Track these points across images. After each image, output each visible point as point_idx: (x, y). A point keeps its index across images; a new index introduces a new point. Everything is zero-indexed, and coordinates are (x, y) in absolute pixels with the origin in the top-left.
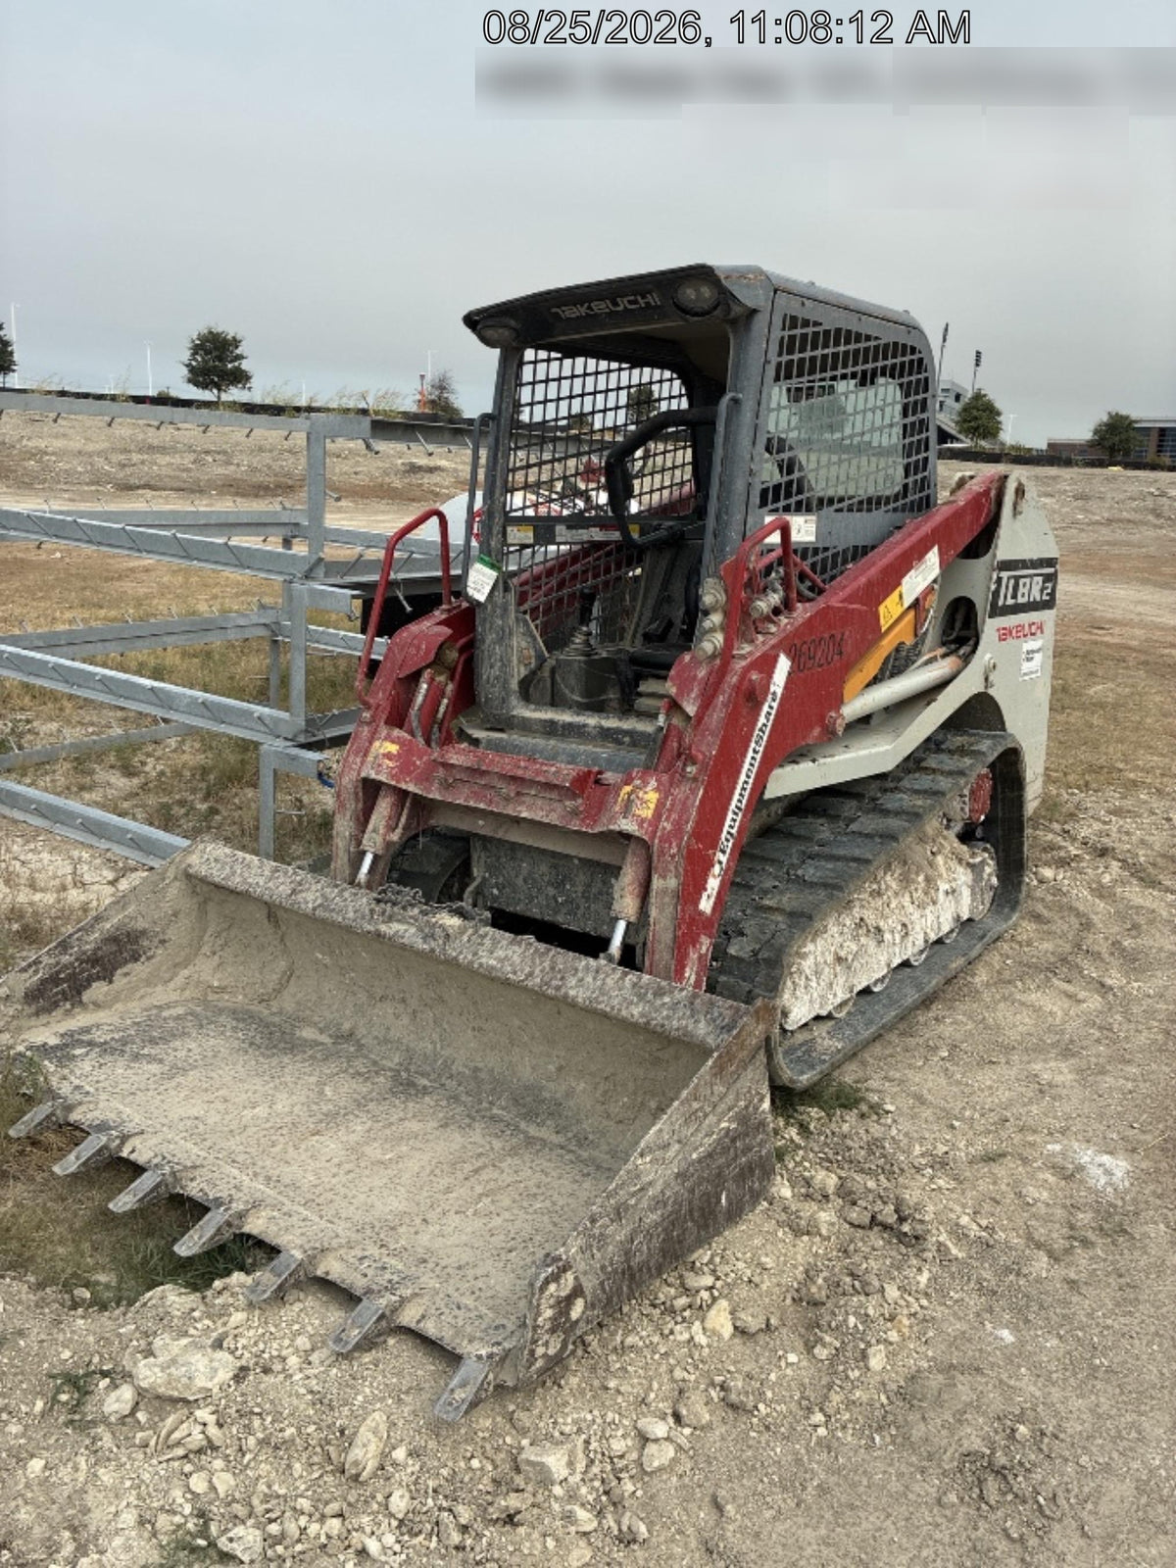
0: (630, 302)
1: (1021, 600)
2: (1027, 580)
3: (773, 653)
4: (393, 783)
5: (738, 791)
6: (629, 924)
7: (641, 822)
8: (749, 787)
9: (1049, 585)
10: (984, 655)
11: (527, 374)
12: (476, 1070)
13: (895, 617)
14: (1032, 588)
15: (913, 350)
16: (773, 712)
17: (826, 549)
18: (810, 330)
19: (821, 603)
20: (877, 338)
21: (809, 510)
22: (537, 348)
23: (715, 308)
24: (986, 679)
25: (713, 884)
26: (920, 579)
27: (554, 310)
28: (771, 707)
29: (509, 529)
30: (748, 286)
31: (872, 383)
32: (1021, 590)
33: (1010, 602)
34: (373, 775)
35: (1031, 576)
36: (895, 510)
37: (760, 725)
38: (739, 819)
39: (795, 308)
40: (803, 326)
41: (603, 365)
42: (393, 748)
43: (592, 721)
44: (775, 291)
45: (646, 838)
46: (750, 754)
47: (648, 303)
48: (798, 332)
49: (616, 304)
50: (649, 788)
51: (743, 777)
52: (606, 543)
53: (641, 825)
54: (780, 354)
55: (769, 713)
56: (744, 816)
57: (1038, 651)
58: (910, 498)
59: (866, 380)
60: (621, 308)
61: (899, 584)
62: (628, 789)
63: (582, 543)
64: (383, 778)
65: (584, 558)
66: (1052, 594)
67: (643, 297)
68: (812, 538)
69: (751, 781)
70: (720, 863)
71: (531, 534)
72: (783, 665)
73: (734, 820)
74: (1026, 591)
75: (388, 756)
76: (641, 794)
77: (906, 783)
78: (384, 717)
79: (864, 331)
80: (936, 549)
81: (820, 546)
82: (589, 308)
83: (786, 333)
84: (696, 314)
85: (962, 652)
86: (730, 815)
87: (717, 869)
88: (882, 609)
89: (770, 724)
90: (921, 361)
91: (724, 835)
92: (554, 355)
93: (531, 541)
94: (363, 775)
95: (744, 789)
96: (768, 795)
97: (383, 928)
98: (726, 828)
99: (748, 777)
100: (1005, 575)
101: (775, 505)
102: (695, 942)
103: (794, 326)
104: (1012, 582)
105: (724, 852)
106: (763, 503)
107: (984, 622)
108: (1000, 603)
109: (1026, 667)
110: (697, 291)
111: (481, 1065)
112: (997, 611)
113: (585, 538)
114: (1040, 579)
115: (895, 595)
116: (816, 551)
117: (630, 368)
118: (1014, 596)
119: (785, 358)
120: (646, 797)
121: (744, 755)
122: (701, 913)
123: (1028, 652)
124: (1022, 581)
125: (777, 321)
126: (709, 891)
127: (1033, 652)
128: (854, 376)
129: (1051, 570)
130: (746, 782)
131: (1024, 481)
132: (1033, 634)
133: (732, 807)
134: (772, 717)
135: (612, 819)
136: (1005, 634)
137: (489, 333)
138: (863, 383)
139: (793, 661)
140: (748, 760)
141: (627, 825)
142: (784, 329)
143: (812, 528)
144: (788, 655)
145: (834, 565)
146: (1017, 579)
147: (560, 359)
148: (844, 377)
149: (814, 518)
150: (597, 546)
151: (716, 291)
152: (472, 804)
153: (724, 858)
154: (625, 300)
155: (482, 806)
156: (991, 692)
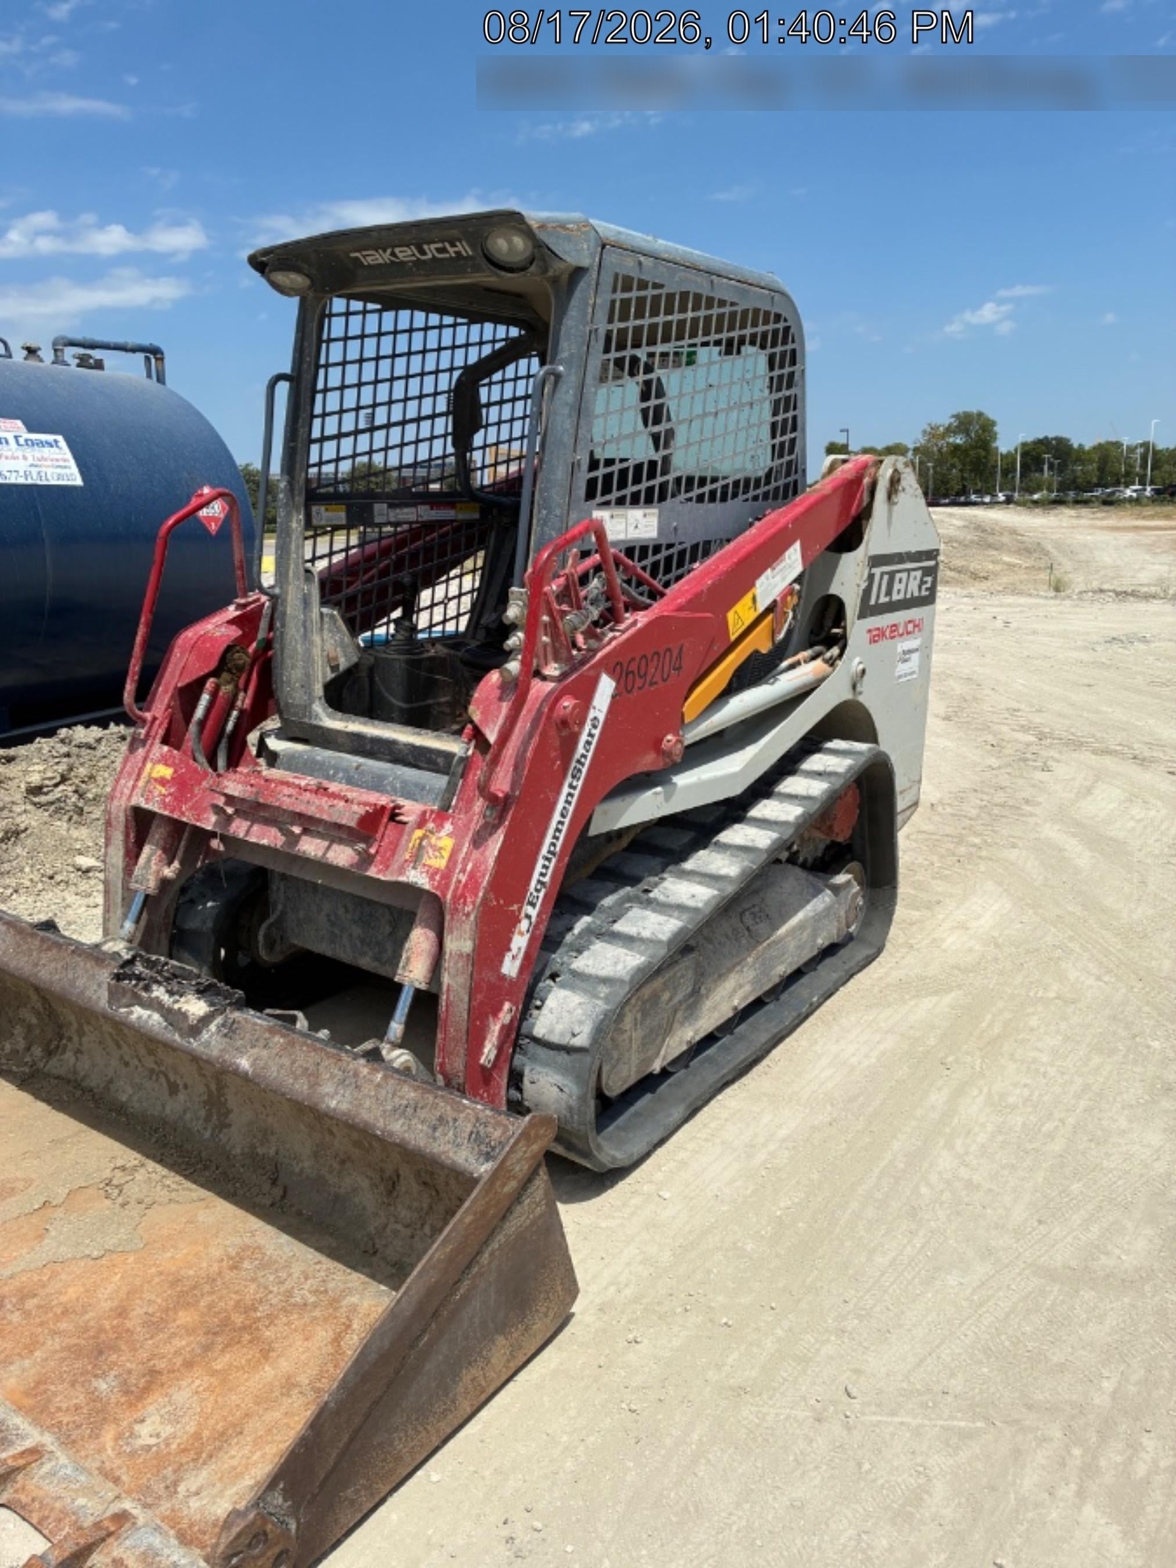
0: (438, 250)
1: (895, 597)
2: (904, 575)
3: (592, 673)
4: (166, 813)
5: (551, 832)
7: (432, 874)
8: (564, 829)
9: (929, 579)
10: (853, 661)
11: (337, 326)
13: (747, 623)
14: (909, 584)
15: (778, 317)
16: (595, 741)
17: (670, 546)
18: (650, 292)
19: (658, 608)
20: (732, 304)
21: (649, 501)
22: (349, 297)
23: (531, 263)
24: (854, 687)
25: (520, 942)
26: (778, 578)
27: (353, 255)
28: (591, 735)
29: (314, 509)
30: (569, 239)
31: (739, 352)
32: (897, 586)
33: (883, 599)
34: (144, 805)
35: (909, 571)
36: (755, 498)
37: (577, 756)
38: (552, 865)
39: (628, 266)
40: (639, 289)
41: (434, 319)
42: (167, 772)
44: (603, 247)
45: (438, 893)
46: (566, 790)
47: (458, 253)
48: (634, 294)
49: (423, 252)
50: (443, 833)
51: (556, 817)
52: (442, 523)
53: (432, 878)
54: (610, 321)
55: (588, 743)
56: (558, 861)
57: (917, 650)
58: (773, 484)
59: (730, 348)
60: (430, 256)
61: (753, 585)
62: (419, 833)
63: (410, 523)
64: (153, 807)
65: (413, 541)
66: (933, 590)
67: (453, 245)
68: (654, 534)
69: (567, 821)
70: (528, 917)
71: (343, 515)
72: (606, 686)
73: (545, 867)
74: (902, 587)
75: (162, 781)
76: (433, 840)
77: (756, 812)
78: (161, 732)
79: (717, 295)
80: (797, 545)
81: (664, 542)
82: (393, 254)
83: (620, 296)
84: (511, 270)
85: (828, 655)
86: (541, 862)
87: (524, 925)
88: (731, 616)
89: (590, 755)
90: (787, 329)
91: (533, 883)
92: (370, 306)
93: (344, 522)
94: (134, 802)
95: (558, 830)
96: (593, 831)
98: (536, 876)
99: (563, 816)
100: (877, 571)
101: (607, 498)
102: (496, 1011)
103: (627, 288)
104: (886, 577)
105: (533, 905)
106: (590, 495)
107: (853, 623)
108: (873, 602)
109: (902, 668)
110: (510, 242)
112: (867, 610)
113: (413, 517)
114: (919, 574)
115: (747, 599)
116: (657, 549)
117: (468, 324)
118: (889, 593)
119: (617, 325)
120: (440, 844)
121: (558, 792)
122: (503, 978)
123: (904, 652)
124: (898, 576)
125: (607, 279)
126: (514, 950)
127: (910, 652)
128: (718, 343)
129: (932, 563)
130: (561, 823)
131: (900, 466)
132: (908, 633)
133: (544, 851)
134: (593, 747)
135: (402, 870)
136: (877, 636)
137: (280, 277)
138: (728, 352)
139: (618, 682)
140: (563, 798)
141: (417, 877)
142: (614, 291)
143: (654, 521)
144: (611, 674)
145: (681, 564)
146: (892, 575)
147: (380, 312)
148: (705, 344)
149: (656, 511)
150: (429, 526)
151: (530, 244)
153: (533, 912)
154: (433, 246)
156: (861, 699)
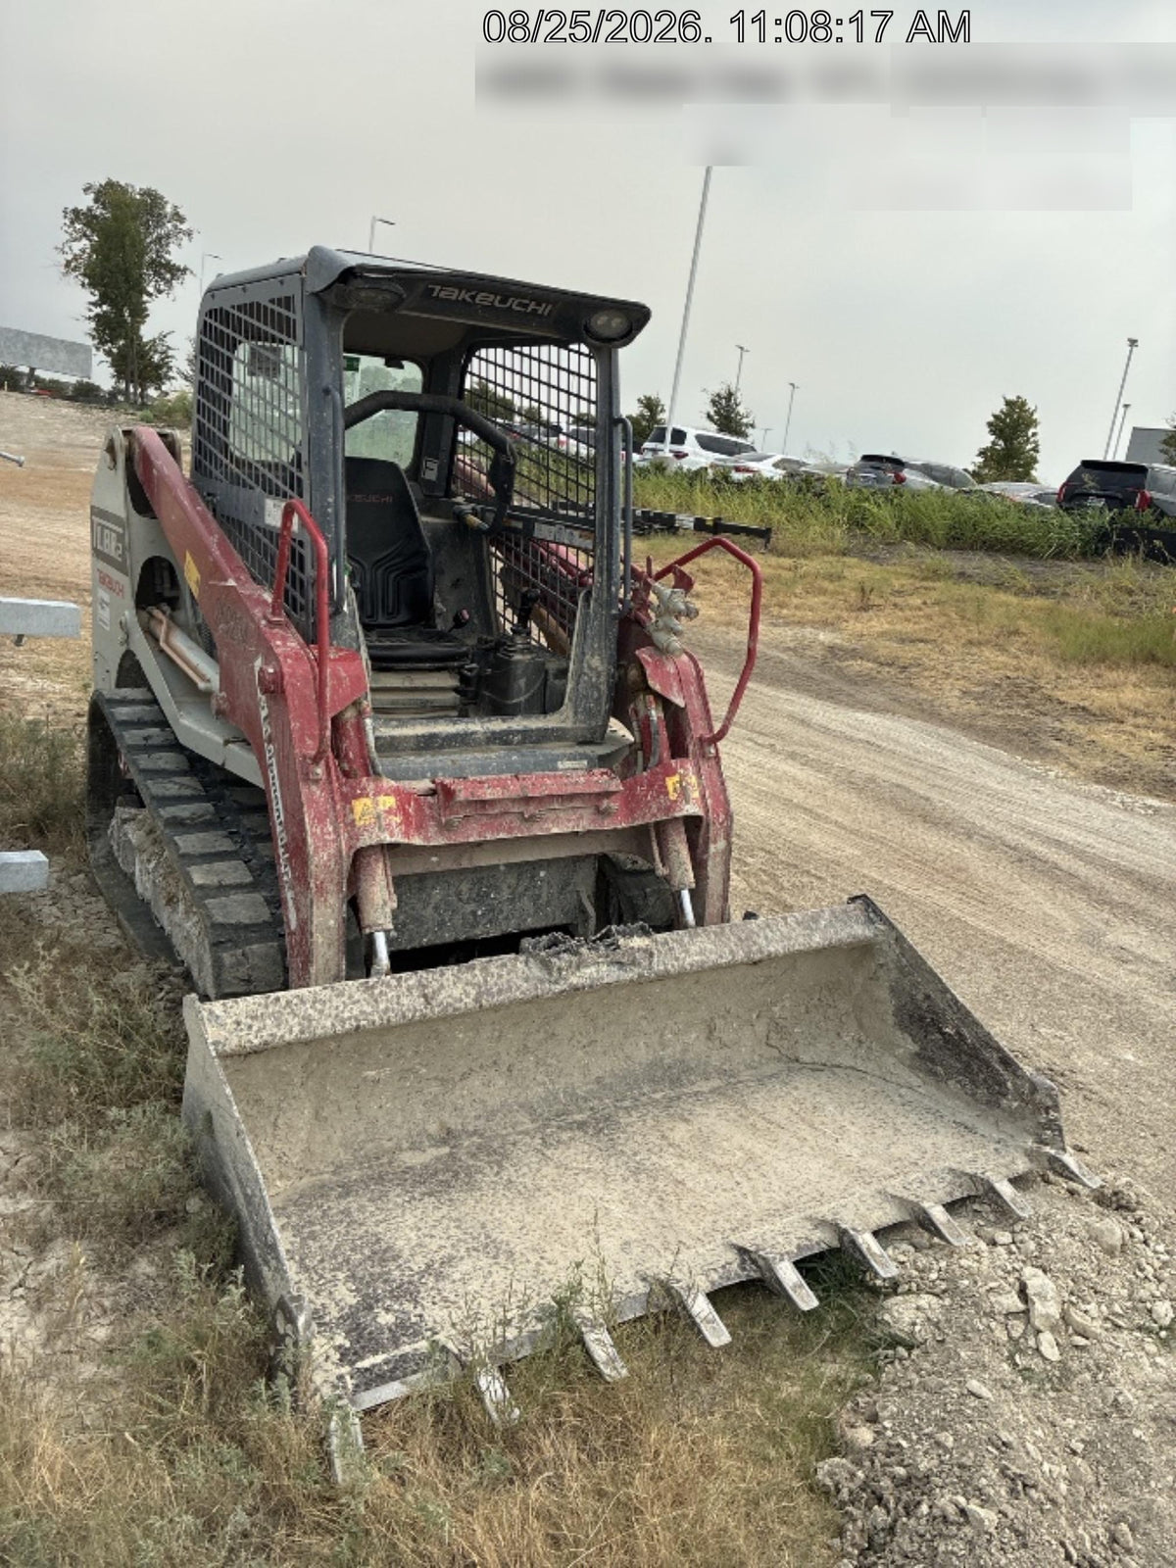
0: (520, 304)
6: (691, 891)
12: (599, 1080)
43: (476, 726)
49: (504, 301)
50: (690, 773)
60: (507, 306)
62: (675, 779)
67: (538, 304)
82: (473, 296)
97: (574, 980)
110: (609, 320)
111: (601, 1073)
120: (692, 781)
135: (672, 808)
152: (489, 837)
154: (517, 301)
155: (502, 835)
